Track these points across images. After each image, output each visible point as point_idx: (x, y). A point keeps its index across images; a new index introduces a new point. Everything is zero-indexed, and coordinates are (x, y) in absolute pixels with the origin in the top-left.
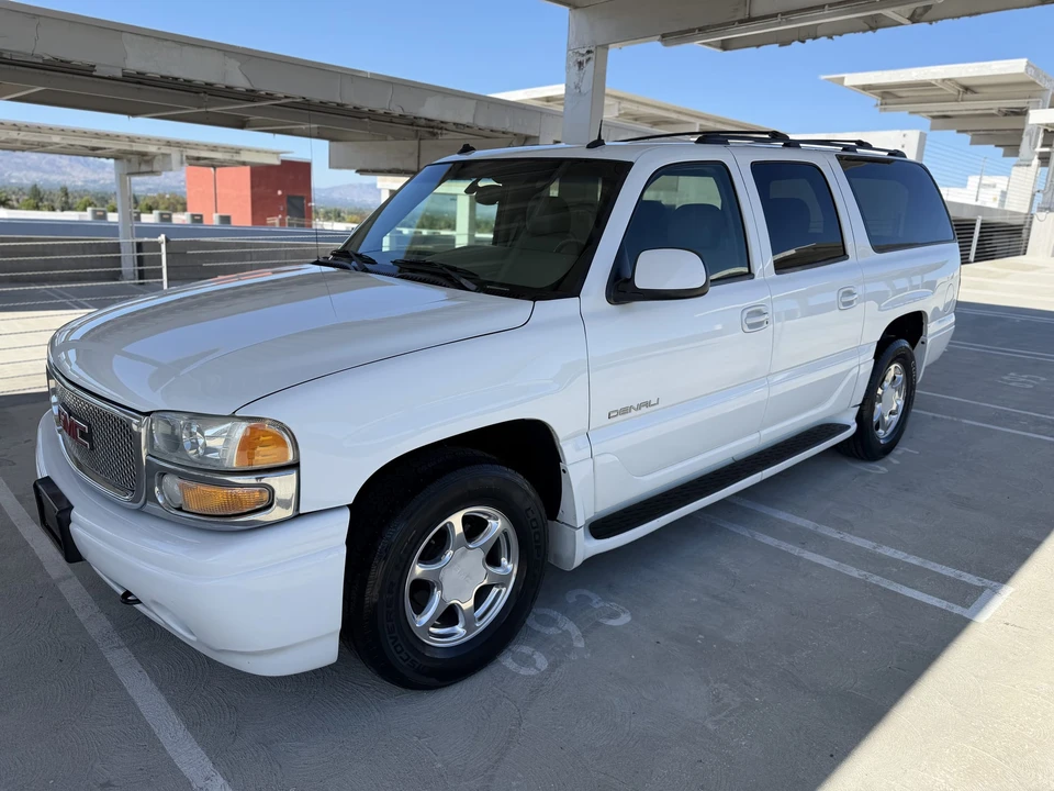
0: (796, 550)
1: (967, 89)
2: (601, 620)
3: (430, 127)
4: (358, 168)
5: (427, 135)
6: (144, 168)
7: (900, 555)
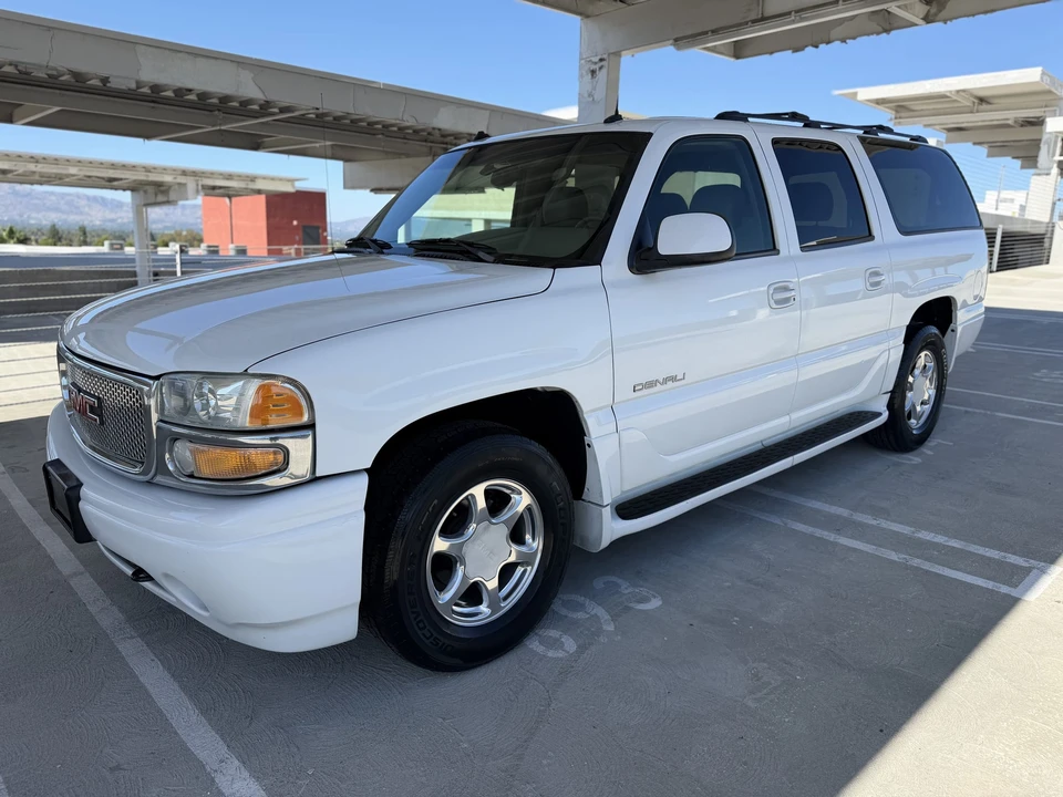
0: (831, 537)
1: (982, 100)
2: (631, 605)
4: (373, 187)
6: (161, 198)
7: (940, 539)
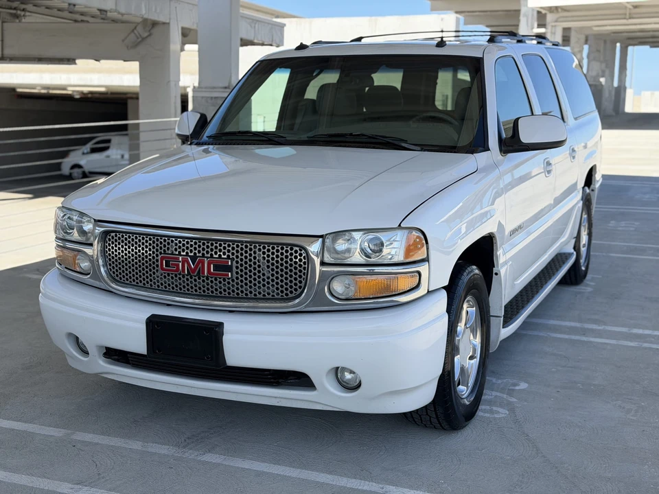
0: (584, 339)
2: (510, 388)
3: (11, 9)
5: (8, 17)
